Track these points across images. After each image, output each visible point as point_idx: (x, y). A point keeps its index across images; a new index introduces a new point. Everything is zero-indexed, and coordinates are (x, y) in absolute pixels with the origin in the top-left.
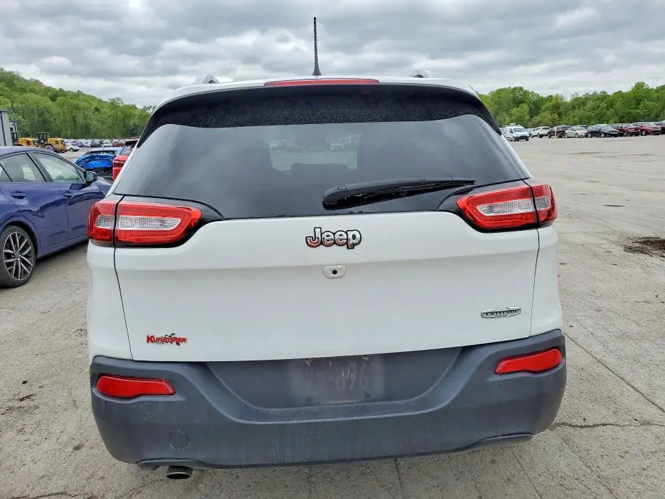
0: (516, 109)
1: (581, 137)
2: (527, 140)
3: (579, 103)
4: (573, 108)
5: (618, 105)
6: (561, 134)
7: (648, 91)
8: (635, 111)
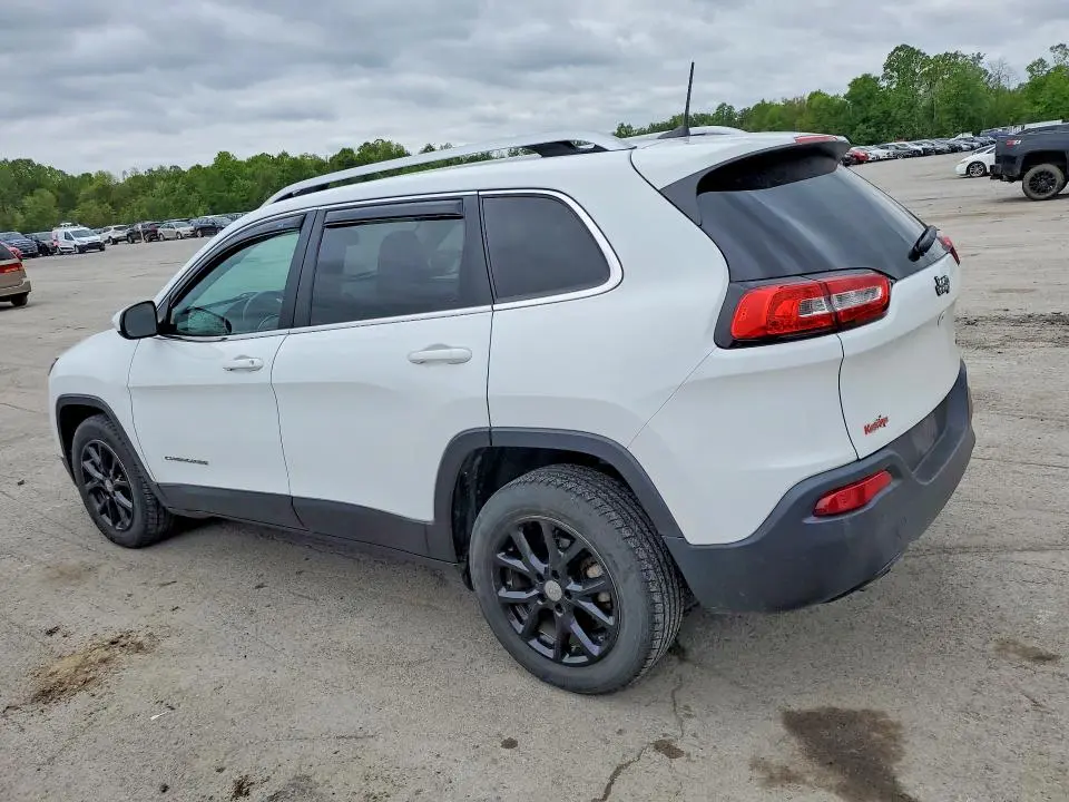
0: (29, 199)
1: (187, 236)
2: (102, 250)
3: (142, 184)
4: (134, 193)
5: (202, 185)
6: (153, 236)
7: (237, 165)
8: (226, 194)
